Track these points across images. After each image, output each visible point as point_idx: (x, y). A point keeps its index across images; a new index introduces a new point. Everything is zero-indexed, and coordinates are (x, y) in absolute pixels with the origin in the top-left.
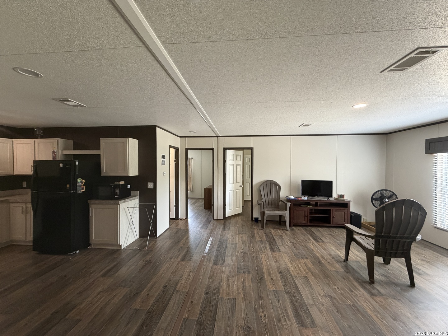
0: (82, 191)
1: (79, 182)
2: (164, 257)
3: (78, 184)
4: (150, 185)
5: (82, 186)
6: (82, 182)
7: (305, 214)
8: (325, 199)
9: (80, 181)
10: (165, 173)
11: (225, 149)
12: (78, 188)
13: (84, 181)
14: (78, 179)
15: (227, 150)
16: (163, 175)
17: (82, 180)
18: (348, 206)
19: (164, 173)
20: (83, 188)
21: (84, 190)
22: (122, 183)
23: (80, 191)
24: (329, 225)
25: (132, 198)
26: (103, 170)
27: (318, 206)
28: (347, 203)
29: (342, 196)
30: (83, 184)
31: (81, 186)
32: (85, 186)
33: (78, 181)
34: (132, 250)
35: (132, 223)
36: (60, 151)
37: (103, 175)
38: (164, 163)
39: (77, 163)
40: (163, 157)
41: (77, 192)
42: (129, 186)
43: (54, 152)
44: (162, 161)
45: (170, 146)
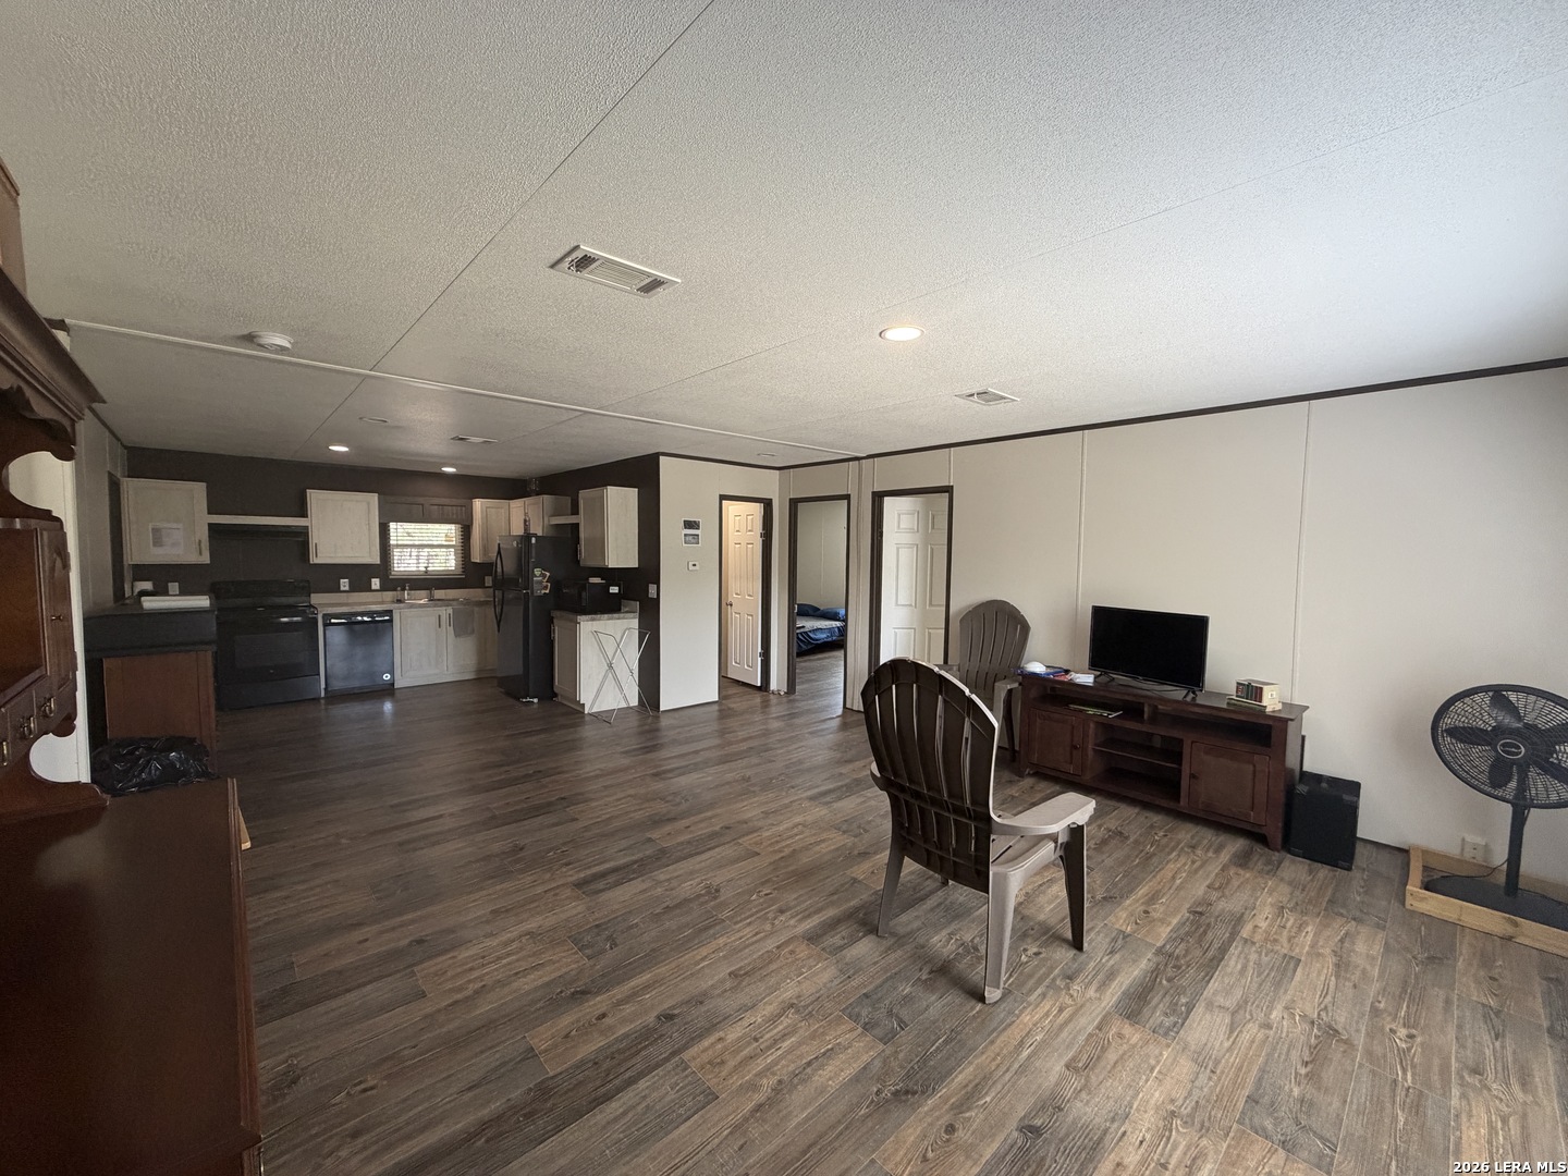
0: (543, 592)
1: (538, 575)
3: (535, 579)
4: (652, 589)
5: (545, 584)
6: (544, 576)
7: (1072, 740)
8: (1177, 693)
9: (540, 573)
10: (694, 565)
11: (878, 498)
12: (534, 586)
13: (548, 574)
14: (536, 571)
15: (886, 499)
16: (688, 569)
17: (543, 572)
18: (1274, 739)
19: (691, 564)
20: (546, 587)
21: (547, 591)
22: (599, 581)
23: (538, 592)
24: (1172, 805)
25: (622, 615)
26: (581, 554)
27: (1146, 716)
28: (1270, 727)
29: (1253, 691)
30: (546, 579)
31: (541, 582)
32: (549, 584)
33: (536, 573)
35: (610, 666)
36: (546, 519)
37: (582, 564)
38: (693, 541)
39: (533, 540)
40: (689, 525)
41: (532, 593)
42: (614, 590)
43: (525, 521)
44: (685, 535)
45: (723, 498)
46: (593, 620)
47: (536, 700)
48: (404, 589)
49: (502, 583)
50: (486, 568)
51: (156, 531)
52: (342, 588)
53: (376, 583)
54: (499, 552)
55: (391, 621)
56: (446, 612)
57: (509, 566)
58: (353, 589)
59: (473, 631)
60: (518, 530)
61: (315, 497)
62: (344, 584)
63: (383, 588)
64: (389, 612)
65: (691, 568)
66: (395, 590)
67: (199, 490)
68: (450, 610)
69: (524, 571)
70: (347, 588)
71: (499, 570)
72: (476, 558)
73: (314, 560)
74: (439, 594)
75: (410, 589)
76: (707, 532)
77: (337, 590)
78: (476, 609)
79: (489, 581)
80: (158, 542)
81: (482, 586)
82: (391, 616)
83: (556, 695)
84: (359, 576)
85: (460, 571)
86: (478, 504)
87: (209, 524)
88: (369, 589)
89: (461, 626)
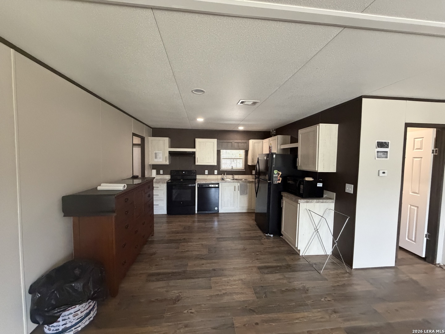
0: (278, 182)
1: (276, 174)
2: (328, 300)
3: (274, 175)
4: (349, 188)
5: (279, 178)
6: (278, 174)
9: (277, 172)
10: (384, 173)
12: (274, 179)
13: (281, 173)
14: (275, 171)
16: (379, 175)
17: (278, 172)
19: (381, 172)
20: (279, 180)
21: (280, 182)
22: (310, 179)
23: (276, 182)
25: (325, 200)
26: (298, 163)
30: (280, 175)
31: (277, 177)
32: (281, 178)
33: (275, 172)
34: (308, 263)
35: (317, 231)
36: (279, 146)
37: (299, 168)
38: (383, 156)
39: (274, 156)
40: (381, 145)
41: (273, 182)
42: (320, 185)
43: (270, 147)
44: (378, 152)
45: (408, 125)
46: (307, 202)
47: (272, 236)
48: (224, 175)
49: (259, 173)
50: (253, 167)
51: (156, 154)
52: (206, 174)
53: (216, 172)
54: (258, 162)
55: (218, 187)
56: (237, 185)
57: (262, 167)
58: (209, 174)
59: (247, 194)
60: (266, 151)
61: (198, 141)
62: (206, 172)
63: (218, 174)
64: (218, 184)
65: (381, 174)
66: (221, 175)
67: (166, 140)
68: (239, 184)
69: (268, 170)
70: (207, 174)
71: (258, 168)
72: (250, 163)
73: (197, 164)
74: (236, 177)
75: (226, 175)
76: (395, 150)
77: (204, 174)
78: (248, 184)
79: (254, 172)
80: (156, 157)
81: (252, 174)
82: (219, 185)
83: (282, 235)
84: (211, 169)
85: (243, 168)
86: (251, 142)
87: (169, 151)
88: (214, 174)
89: (243, 191)
